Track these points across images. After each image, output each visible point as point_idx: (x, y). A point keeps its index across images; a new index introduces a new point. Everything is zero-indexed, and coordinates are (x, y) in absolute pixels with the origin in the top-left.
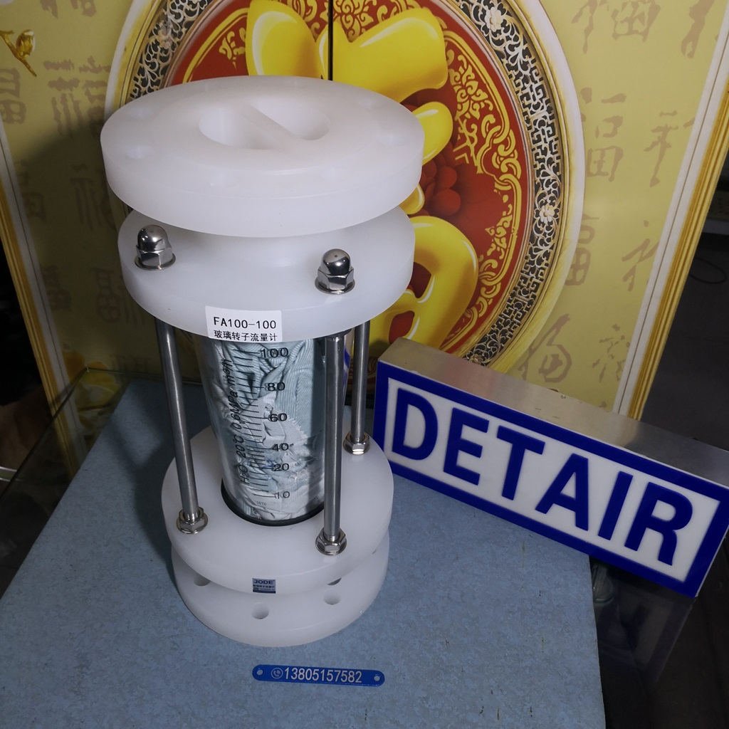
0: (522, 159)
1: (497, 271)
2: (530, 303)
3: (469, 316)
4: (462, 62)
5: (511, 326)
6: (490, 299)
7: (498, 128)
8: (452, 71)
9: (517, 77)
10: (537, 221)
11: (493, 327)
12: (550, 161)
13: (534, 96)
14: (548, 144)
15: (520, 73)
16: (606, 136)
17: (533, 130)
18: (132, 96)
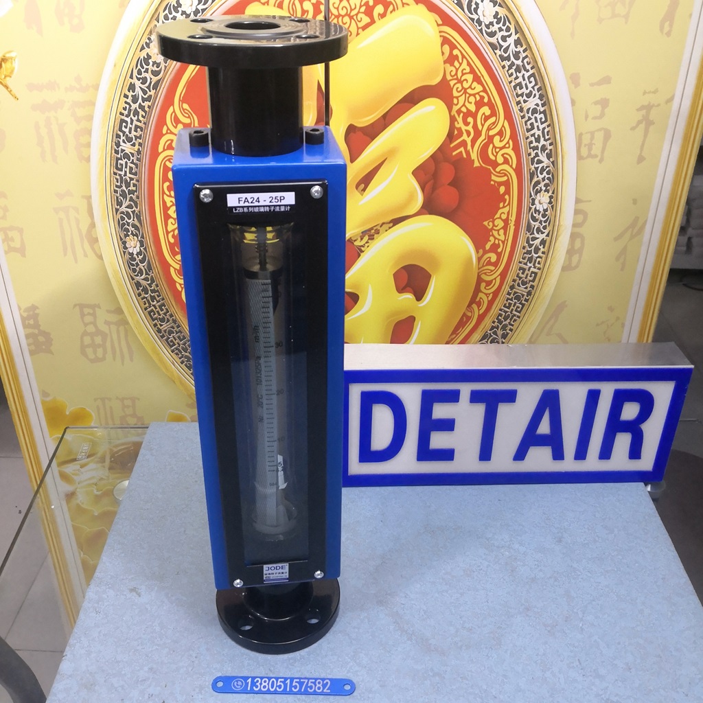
0: (516, 149)
1: (496, 264)
2: (529, 293)
3: (469, 314)
4: (457, 55)
5: (511, 320)
6: (489, 294)
7: (493, 119)
8: (448, 65)
9: (510, 67)
10: (533, 210)
11: (494, 322)
12: (544, 148)
13: (526, 84)
14: (541, 131)
15: (513, 63)
16: (595, 118)
17: (527, 119)
18: (121, 114)
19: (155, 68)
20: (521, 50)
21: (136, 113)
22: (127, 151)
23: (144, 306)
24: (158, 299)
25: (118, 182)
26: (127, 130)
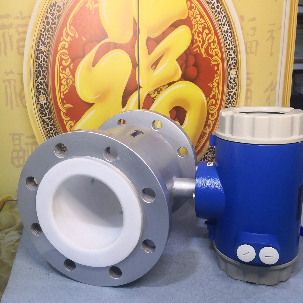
0: (220, 49)
1: (215, 105)
3: (205, 131)
4: (193, 6)
6: (213, 120)
7: (210, 35)
8: (190, 11)
9: (215, 12)
10: (229, 78)
12: (232, 49)
13: (222, 20)
14: (230, 41)
15: (216, 10)
16: (251, 35)
17: (224, 35)
18: (41, 31)
19: (59, 9)
20: (219, 4)
21: (48, 30)
22: (43, 50)
23: (46, 134)
24: (54, 129)
25: (37, 66)
26: (43, 39)
